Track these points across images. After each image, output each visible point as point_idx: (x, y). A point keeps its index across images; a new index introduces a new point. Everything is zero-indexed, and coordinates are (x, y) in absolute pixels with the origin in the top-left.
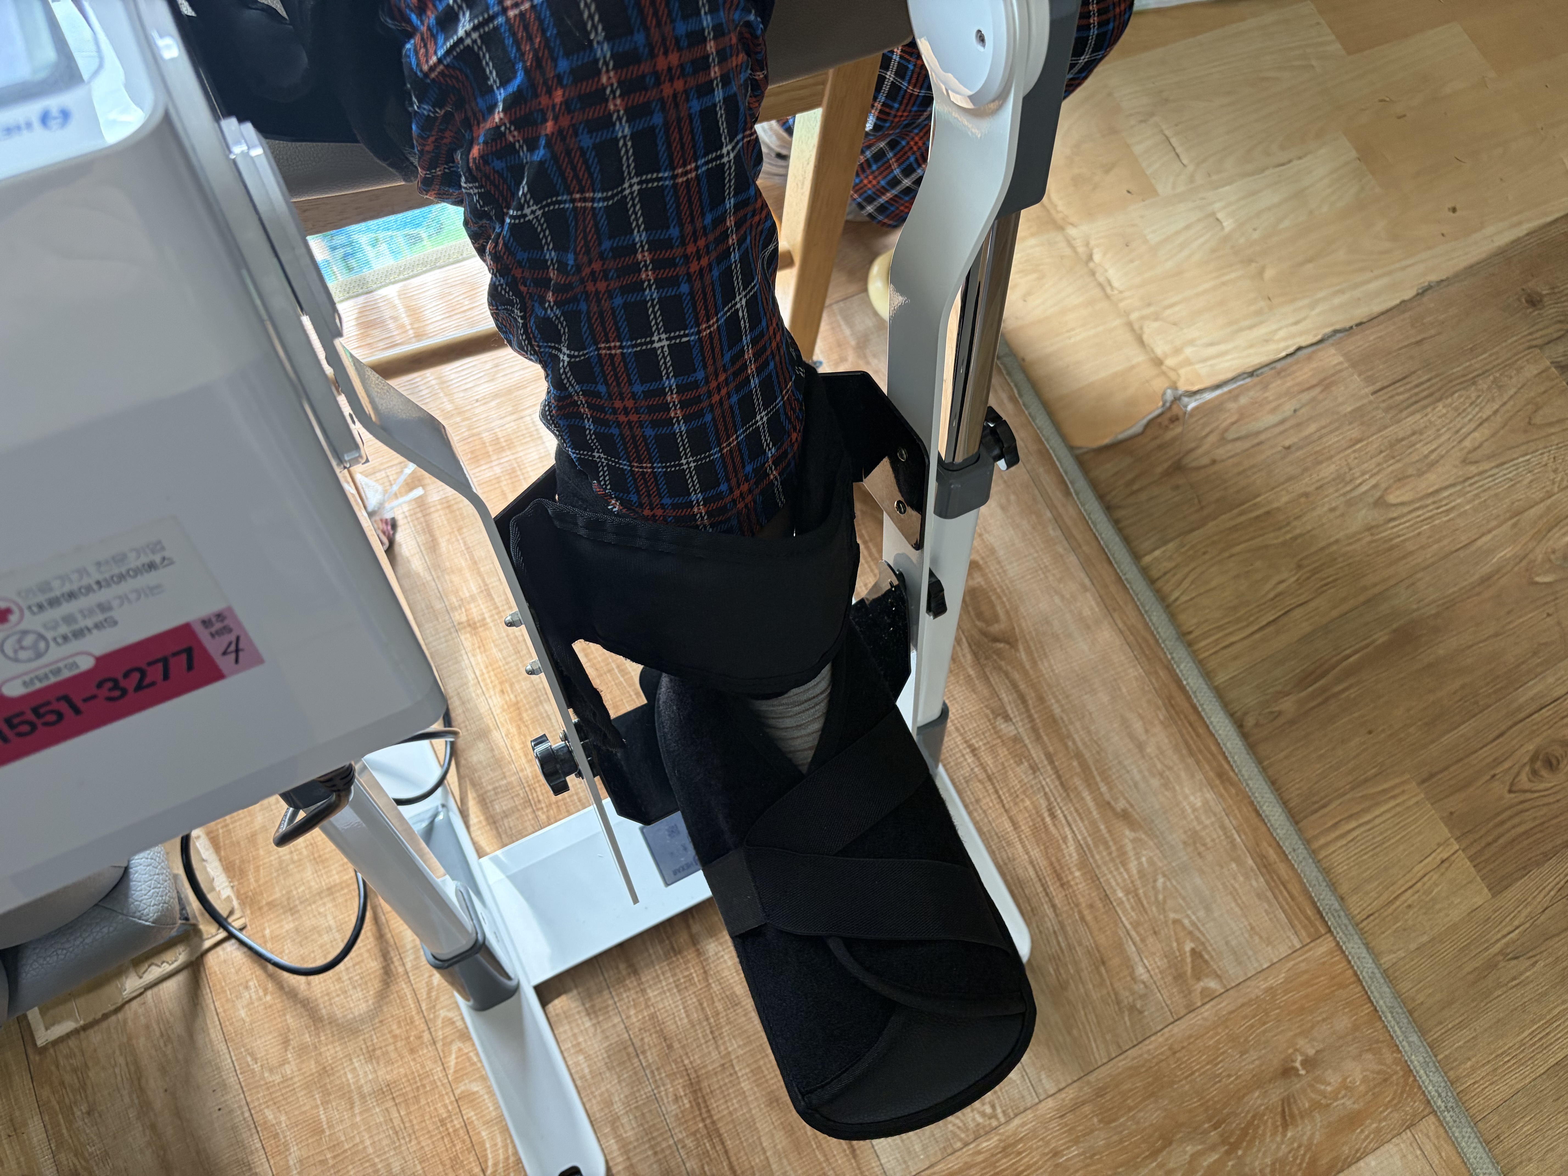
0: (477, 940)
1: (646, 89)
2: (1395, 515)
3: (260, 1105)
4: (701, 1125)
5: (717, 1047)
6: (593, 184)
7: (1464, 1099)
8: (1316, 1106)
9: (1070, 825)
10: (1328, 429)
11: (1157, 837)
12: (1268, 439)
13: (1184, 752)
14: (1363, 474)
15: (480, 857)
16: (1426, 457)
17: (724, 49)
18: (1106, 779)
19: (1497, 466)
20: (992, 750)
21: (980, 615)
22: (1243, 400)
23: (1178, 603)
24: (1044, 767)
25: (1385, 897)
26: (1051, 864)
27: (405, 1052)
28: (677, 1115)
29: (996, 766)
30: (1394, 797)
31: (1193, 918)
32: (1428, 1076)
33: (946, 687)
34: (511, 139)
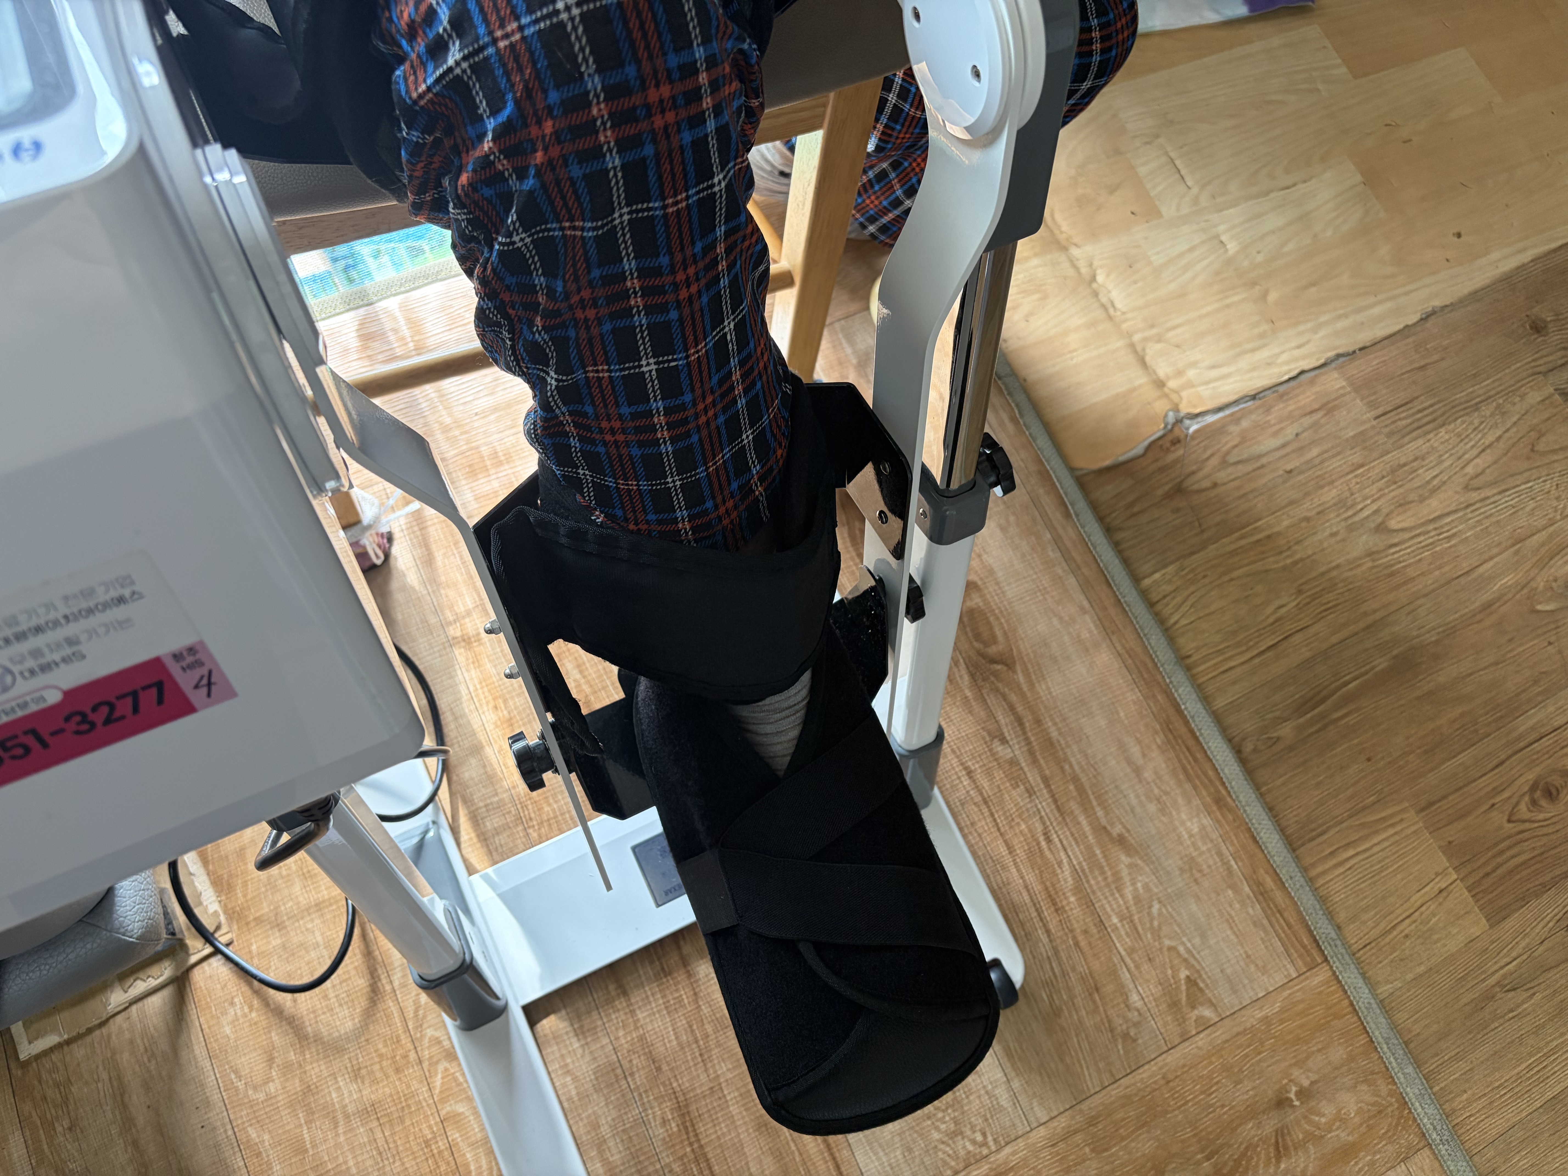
0: (464, 960)
1: (637, 120)
2: (1396, 540)
3: (243, 1123)
4: (688, 1149)
5: (706, 1070)
6: (583, 213)
7: (1460, 1132)
8: (1310, 1137)
9: (1065, 850)
10: (1330, 454)
11: (1153, 862)
12: (1269, 463)
13: (1182, 776)
14: (1366, 498)
15: (470, 874)
16: (1428, 482)
17: (717, 79)
18: (1102, 804)
19: (1500, 493)
20: (988, 772)
21: (978, 636)
22: (1245, 424)
23: (1177, 626)
24: (1040, 790)
25: (1383, 925)
26: (1046, 889)
27: (391, 1072)
28: (664, 1139)
29: (992, 789)
30: (1393, 825)
31: (1189, 945)
32: (1423, 1108)
33: (942, 709)
34: (500, 167)
